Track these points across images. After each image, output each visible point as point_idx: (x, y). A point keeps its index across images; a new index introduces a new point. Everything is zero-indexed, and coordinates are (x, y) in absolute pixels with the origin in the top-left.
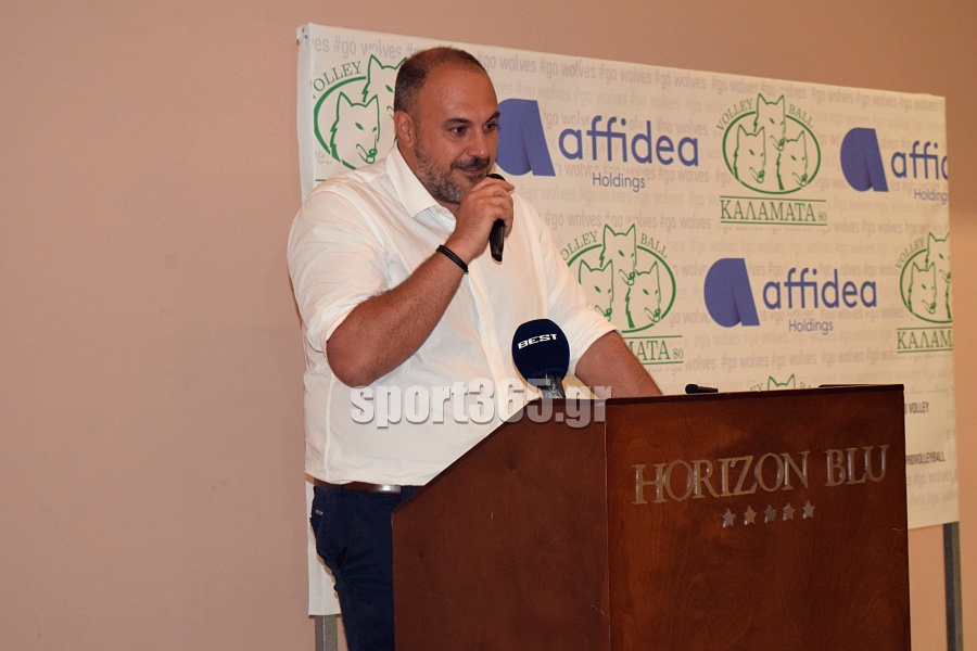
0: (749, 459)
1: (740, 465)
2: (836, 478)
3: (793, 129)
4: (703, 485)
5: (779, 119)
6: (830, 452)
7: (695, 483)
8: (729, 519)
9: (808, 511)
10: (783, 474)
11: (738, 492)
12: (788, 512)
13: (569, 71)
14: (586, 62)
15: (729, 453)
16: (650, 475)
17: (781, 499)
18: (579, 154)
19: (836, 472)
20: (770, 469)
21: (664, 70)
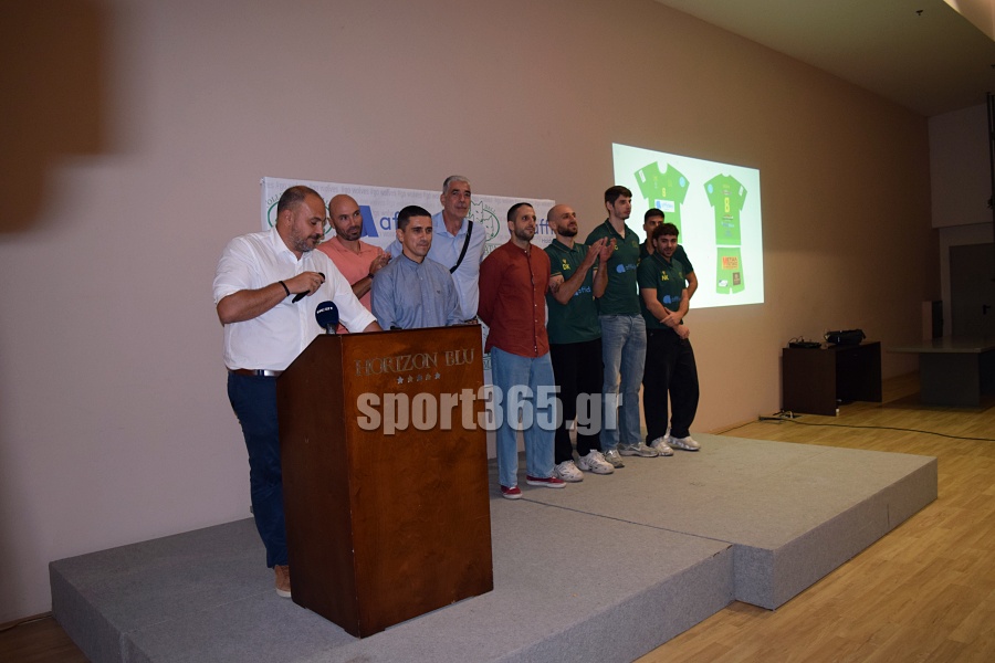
0: (409, 356)
1: (405, 359)
2: (450, 363)
3: (487, 215)
4: (388, 368)
5: (480, 211)
6: (447, 353)
7: (384, 367)
8: (401, 380)
9: (438, 376)
10: (426, 362)
11: (405, 369)
12: (428, 377)
13: (383, 193)
14: (392, 189)
15: (400, 354)
16: (363, 365)
17: (424, 372)
18: (389, 228)
19: (450, 360)
20: (420, 359)
21: (428, 192)
